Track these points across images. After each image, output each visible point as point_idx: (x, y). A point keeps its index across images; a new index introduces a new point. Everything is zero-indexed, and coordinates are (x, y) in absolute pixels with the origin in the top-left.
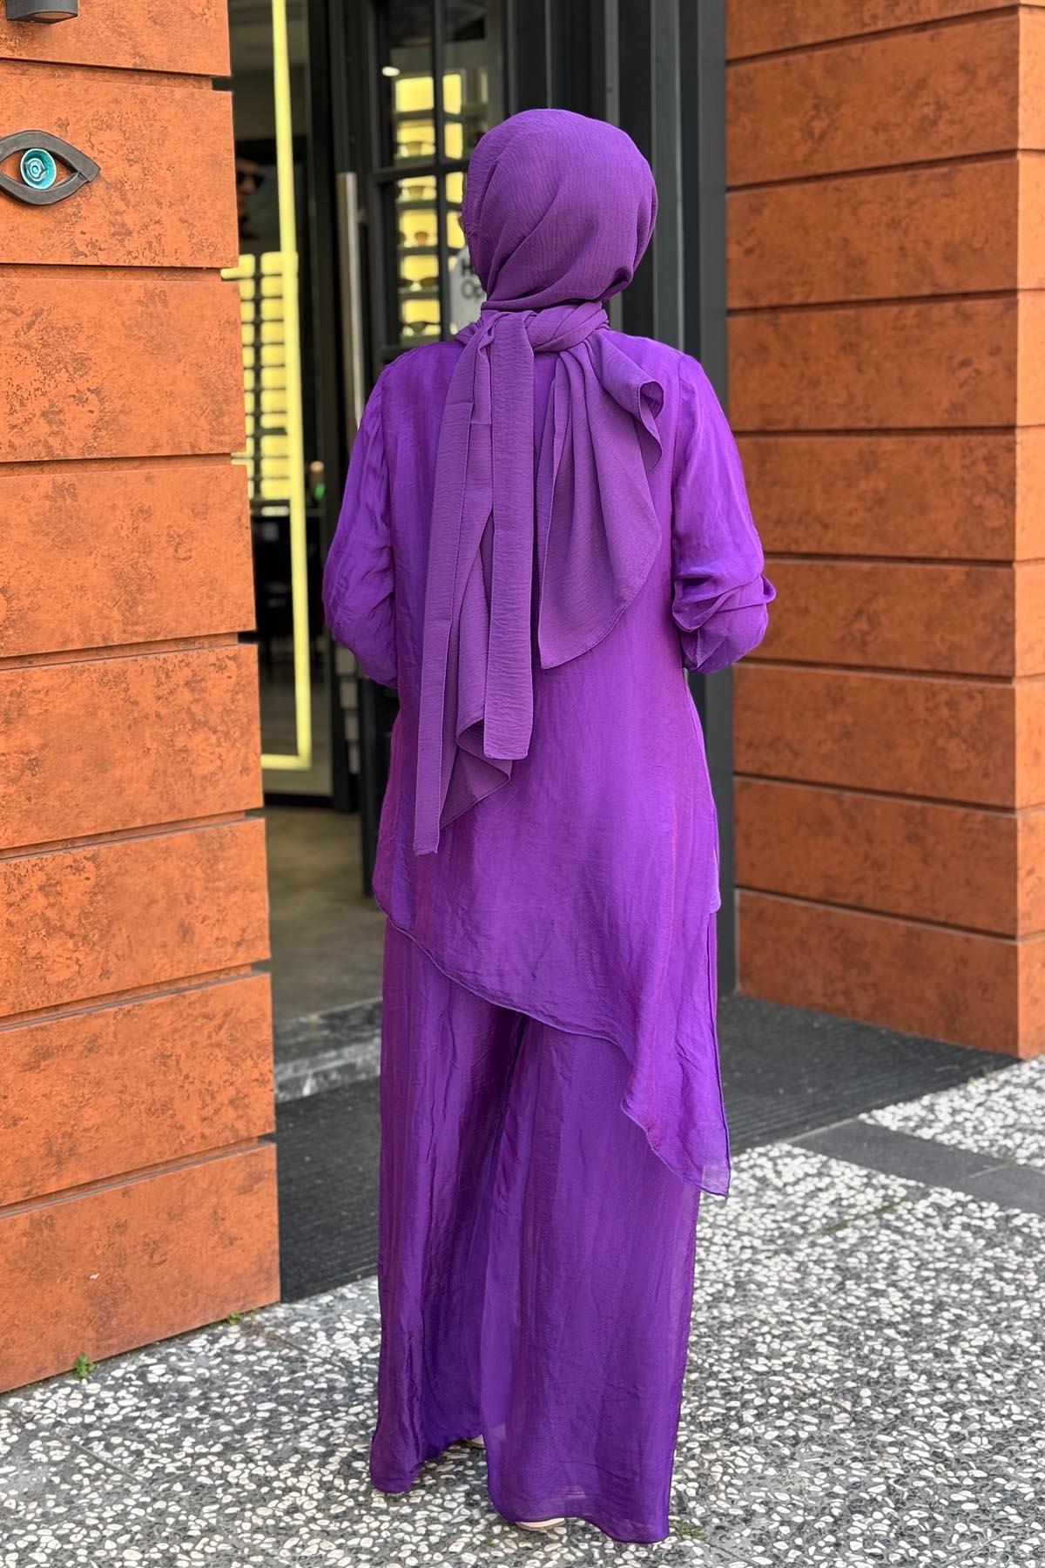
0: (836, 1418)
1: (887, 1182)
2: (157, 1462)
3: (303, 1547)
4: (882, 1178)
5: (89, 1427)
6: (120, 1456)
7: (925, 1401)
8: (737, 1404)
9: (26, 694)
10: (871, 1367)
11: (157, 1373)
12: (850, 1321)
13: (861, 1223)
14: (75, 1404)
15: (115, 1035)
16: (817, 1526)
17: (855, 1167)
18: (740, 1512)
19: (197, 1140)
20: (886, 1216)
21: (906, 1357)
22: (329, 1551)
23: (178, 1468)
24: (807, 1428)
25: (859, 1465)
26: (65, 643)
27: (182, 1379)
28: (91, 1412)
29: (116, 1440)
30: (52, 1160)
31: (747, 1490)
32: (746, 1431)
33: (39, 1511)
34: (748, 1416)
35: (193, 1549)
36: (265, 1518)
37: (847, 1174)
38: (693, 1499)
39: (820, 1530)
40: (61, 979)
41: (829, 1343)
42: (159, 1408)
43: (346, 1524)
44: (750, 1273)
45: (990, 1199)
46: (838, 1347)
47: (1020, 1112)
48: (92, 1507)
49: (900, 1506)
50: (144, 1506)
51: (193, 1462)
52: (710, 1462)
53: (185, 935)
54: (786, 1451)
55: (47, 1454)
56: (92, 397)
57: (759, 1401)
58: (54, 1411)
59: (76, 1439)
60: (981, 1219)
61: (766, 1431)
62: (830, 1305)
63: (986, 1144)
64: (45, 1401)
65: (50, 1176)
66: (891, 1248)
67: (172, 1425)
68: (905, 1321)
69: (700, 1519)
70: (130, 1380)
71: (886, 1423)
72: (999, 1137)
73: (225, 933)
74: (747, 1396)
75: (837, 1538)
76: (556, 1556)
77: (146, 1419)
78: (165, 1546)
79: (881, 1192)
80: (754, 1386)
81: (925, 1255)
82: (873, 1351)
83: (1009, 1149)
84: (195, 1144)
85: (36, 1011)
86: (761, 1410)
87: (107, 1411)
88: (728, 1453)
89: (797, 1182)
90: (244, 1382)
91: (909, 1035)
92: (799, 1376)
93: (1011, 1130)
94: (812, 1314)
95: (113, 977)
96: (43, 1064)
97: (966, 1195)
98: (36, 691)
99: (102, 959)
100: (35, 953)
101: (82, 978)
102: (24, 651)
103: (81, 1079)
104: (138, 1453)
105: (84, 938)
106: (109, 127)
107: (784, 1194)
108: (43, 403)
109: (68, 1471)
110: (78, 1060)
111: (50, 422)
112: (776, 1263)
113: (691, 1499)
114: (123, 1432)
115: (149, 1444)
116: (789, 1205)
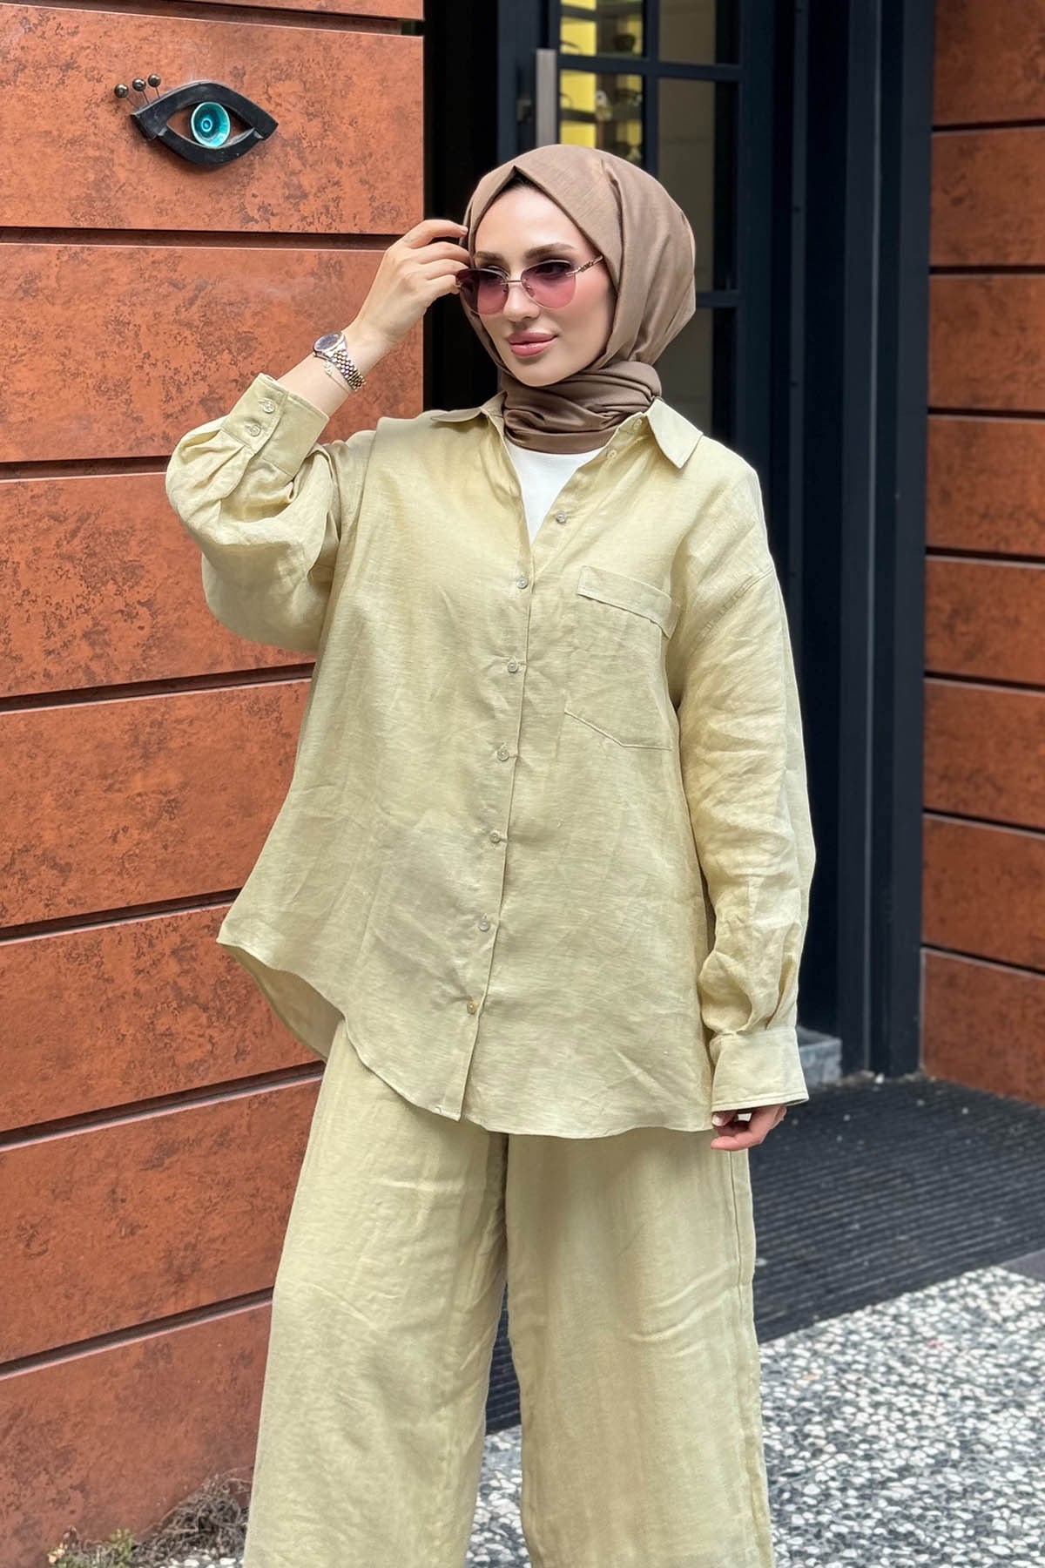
9: (168, 725)
15: (249, 1127)
26: (213, 664)
30: (172, 1277)
40: (192, 1060)
65: (170, 1296)
85: (159, 1098)
95: (249, 1059)
98: (179, 721)
99: (238, 1035)
100: (164, 1028)
101: (215, 1059)
102: (168, 675)
103: (208, 1180)
105: (220, 1012)
106: (289, 77)
107: (1005, 1331)
108: (202, 389)
110: (206, 1156)
111: (208, 411)
112: (1006, 1419)
116: (1012, 1346)
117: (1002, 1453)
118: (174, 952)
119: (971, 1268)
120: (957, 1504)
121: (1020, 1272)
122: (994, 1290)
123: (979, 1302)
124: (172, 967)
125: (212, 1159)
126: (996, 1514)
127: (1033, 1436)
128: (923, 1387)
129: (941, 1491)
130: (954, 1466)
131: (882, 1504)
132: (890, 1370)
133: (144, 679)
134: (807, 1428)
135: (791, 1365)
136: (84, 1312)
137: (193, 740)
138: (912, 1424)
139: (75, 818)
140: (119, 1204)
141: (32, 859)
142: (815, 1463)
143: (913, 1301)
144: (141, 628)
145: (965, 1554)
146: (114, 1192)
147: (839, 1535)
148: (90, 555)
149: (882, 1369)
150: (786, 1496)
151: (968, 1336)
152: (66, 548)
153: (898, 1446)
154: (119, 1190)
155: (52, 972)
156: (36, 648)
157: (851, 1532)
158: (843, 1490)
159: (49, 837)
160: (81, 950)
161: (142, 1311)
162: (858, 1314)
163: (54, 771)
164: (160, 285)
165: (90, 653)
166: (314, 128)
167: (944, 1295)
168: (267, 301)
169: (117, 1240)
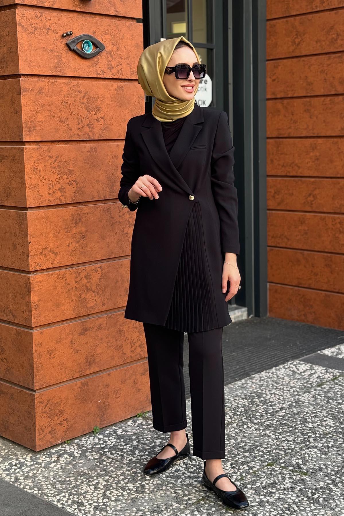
0: (339, 440)
1: (333, 371)
2: (129, 458)
3: (184, 481)
4: (331, 370)
5: (103, 448)
6: (116, 456)
8: (307, 437)
9: (82, 215)
11: (119, 432)
12: (334, 412)
13: (328, 383)
14: (97, 441)
15: (106, 324)
16: (342, 471)
17: (321, 367)
18: (318, 468)
19: (130, 358)
20: (336, 381)
22: (193, 482)
23: (136, 459)
24: (330, 443)
26: (93, 198)
27: (128, 433)
28: (103, 444)
29: (114, 452)
30: (88, 364)
31: (318, 461)
32: (312, 444)
33: (96, 473)
34: (311, 440)
35: (149, 483)
36: (169, 473)
37: (319, 370)
38: (302, 464)
40: (91, 306)
41: (329, 418)
42: (124, 442)
43: (195, 474)
44: (298, 399)
46: (332, 419)
48: (113, 472)
50: (129, 471)
51: (140, 458)
52: (304, 453)
54: (326, 450)
55: (93, 456)
56: (101, 120)
57: (313, 436)
58: (90, 444)
59: (100, 452)
61: (318, 444)
62: (326, 407)
64: (87, 441)
65: (87, 369)
66: (340, 390)
67: (130, 447)
69: (306, 470)
70: (112, 434)
74: (309, 434)
76: (264, 482)
77: (121, 445)
78: (140, 482)
79: (332, 374)
80: (310, 431)
85: (83, 316)
86: (315, 438)
87: (107, 443)
88: (309, 451)
89: (304, 372)
90: (149, 434)
91: (325, 328)
92: (324, 428)
94: (322, 410)
95: (106, 305)
98: (84, 214)
99: (103, 299)
100: (83, 297)
101: (97, 306)
102: (81, 201)
103: (96, 338)
104: (122, 455)
105: (98, 293)
106: (108, 34)
107: (302, 375)
108: (87, 121)
109: (101, 461)
110: (96, 332)
111: (89, 128)
112: (306, 395)
113: (301, 464)
114: (115, 449)
115: (125, 453)
116: (304, 379)
117: (307, 403)
118: (85, 277)
119: (290, 361)
120: (297, 416)
121: (303, 361)
122: (297, 366)
123: (294, 369)
124: (85, 281)
125: (97, 332)
126: (308, 418)
127: (314, 399)
128: (283, 389)
129: (292, 413)
130: (295, 407)
131: (277, 417)
132: (273, 385)
133: (75, 202)
134: (254, 400)
135: (247, 386)
136: (65, 373)
137: (88, 219)
138: (281, 398)
139: (58, 240)
140: (73, 344)
141: (47, 251)
142: (258, 408)
143: (276, 369)
145: (301, 427)
146: (72, 341)
147: (267, 424)
148: (59, 167)
150: (252, 416)
151: (292, 377)
152: (53, 165)
153: (279, 403)
154: (73, 341)
155: (53, 282)
156: (46, 193)
157: (270, 423)
158: (266, 414)
159: (52, 245)
160: (61, 276)
162: (262, 373)
163: (52, 227)
164: (75, 92)
165: (60, 195)
166: (115, 48)
167: (284, 367)
168: (104, 97)
169: (73, 354)
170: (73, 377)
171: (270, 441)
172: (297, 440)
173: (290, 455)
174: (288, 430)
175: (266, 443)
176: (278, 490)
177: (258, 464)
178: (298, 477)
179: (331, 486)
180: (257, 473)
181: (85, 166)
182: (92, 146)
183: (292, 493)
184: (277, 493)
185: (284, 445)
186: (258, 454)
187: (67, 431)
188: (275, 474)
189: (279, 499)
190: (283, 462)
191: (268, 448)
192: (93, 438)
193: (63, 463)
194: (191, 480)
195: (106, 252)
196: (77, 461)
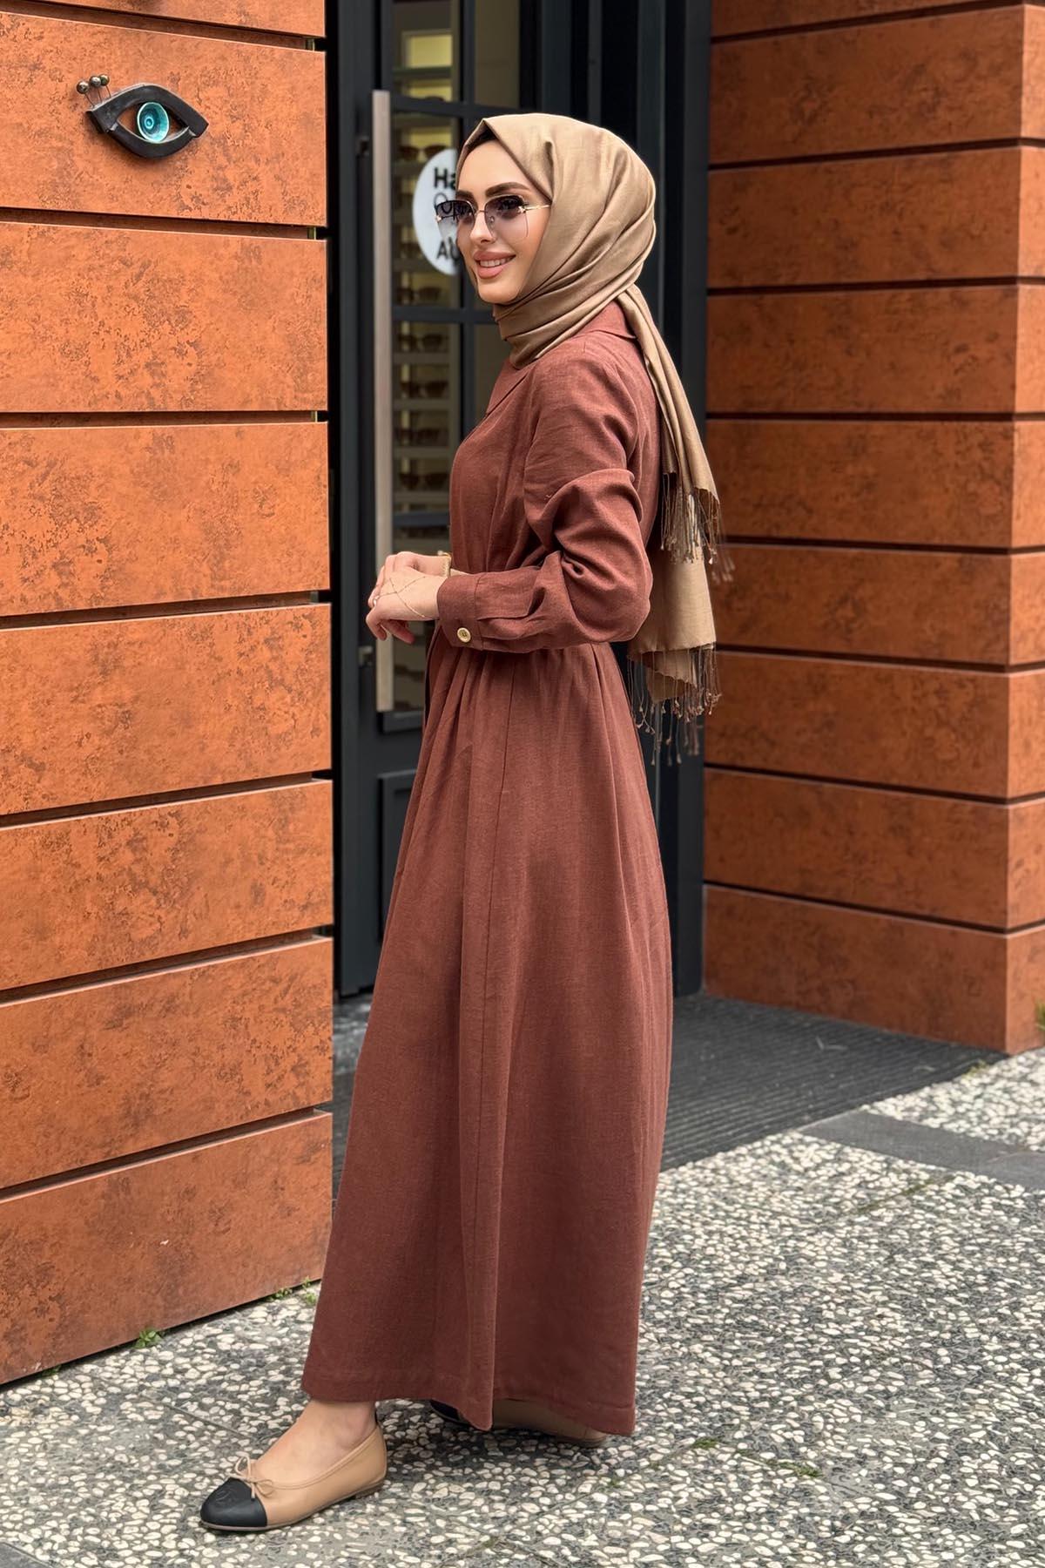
0: (921, 1374)
1: (907, 1166)
2: (256, 1419)
3: (430, 1492)
4: (901, 1163)
5: (176, 1390)
6: (217, 1414)
7: (1002, 1359)
8: (821, 1363)
9: (122, 647)
10: (941, 1329)
11: (226, 1342)
12: (908, 1290)
13: (893, 1203)
14: (154, 1370)
15: (191, 995)
16: (930, 1466)
17: (871, 1153)
18: (852, 1455)
19: (262, 1107)
20: (916, 1197)
21: (973, 1321)
22: (458, 1495)
23: (281, 1424)
24: (895, 1383)
25: (955, 1415)
26: (159, 596)
27: (253, 1346)
28: (173, 1377)
29: (208, 1401)
30: (129, 1121)
31: (852, 1437)
32: (836, 1386)
33: (154, 1463)
34: (834, 1373)
37: (866, 1161)
38: (803, 1445)
39: (933, 1470)
40: (144, 936)
41: (893, 1310)
42: (241, 1371)
43: (466, 1472)
44: (796, 1249)
45: (1015, 1183)
46: (903, 1313)
47: (1020, 1104)
48: (206, 1459)
49: (1004, 1449)
52: (810, 1413)
53: (256, 896)
54: (880, 1403)
55: (141, 1413)
56: (191, 349)
57: (841, 1361)
58: (134, 1376)
59: (166, 1400)
60: (1009, 1199)
61: (856, 1386)
62: (886, 1276)
63: (995, 1132)
64: (121, 1368)
65: (127, 1138)
66: (928, 1226)
67: (260, 1387)
68: (963, 1290)
69: (814, 1462)
70: (202, 1348)
71: (971, 1378)
72: (1007, 1126)
73: (293, 897)
74: (828, 1356)
75: (953, 1476)
76: (684, 1495)
77: (231, 1382)
79: (904, 1176)
80: (831, 1348)
81: (965, 1232)
82: (939, 1316)
83: (1018, 1137)
84: (260, 1110)
85: (120, 969)
86: (846, 1368)
87: (188, 1375)
88: (823, 1405)
89: (817, 1167)
91: (890, 1032)
92: (873, 1339)
93: (1015, 1120)
94: (869, 1284)
95: (191, 936)
96: (125, 1022)
97: (990, 1178)
98: (131, 644)
99: (181, 917)
100: (121, 908)
101: (163, 936)
102: (122, 603)
103: (158, 1039)
104: (237, 1413)
105: (166, 895)
106: (216, 83)
107: (809, 1178)
108: (147, 355)
109: (169, 1429)
110: (157, 1019)
111: (153, 374)
112: (820, 1240)
113: (800, 1445)
114: (212, 1393)
115: (244, 1404)
116: (816, 1189)
117: (823, 1264)
118: (129, 843)
119: (773, 1133)
120: (791, 1301)
121: (813, 1135)
122: (794, 1148)
123: (783, 1158)
124: (127, 856)
125: (161, 1022)
126: (824, 1306)
127: (845, 1251)
128: (747, 1219)
129: (776, 1292)
130: (783, 1274)
131: (728, 1302)
132: (716, 1207)
133: (102, 606)
134: (657, 1251)
136: (59, 1149)
137: (142, 660)
138: (742, 1245)
139: (48, 724)
140: (86, 1057)
141: (12, 759)
142: (666, 1275)
143: (727, 1159)
144: (100, 561)
145: (803, 1335)
146: (82, 1047)
147: (697, 1326)
148: (57, 497)
149: (710, 1207)
151: (777, 1182)
152: (37, 489)
153: (734, 1261)
154: (87, 1047)
155: (30, 856)
156: (15, 576)
157: (707, 1323)
158: (694, 1294)
159: (27, 740)
160: (53, 838)
161: (107, 1149)
162: (682, 1169)
163: (30, 683)
164: (112, 262)
165: (58, 582)
166: (237, 128)
167: (752, 1153)
168: (199, 280)
169: (85, 1088)
170: (81, 1161)
171: (703, 1376)
172: (790, 1372)
173: (768, 1416)
174: (760, 1343)
175: (691, 1382)
176: (727, 1518)
177: (666, 1443)
178: (790, 1483)
179: (892, 1509)
180: (662, 1468)
181: (138, 493)
182: (160, 433)
183: (772, 1529)
184: (723, 1527)
185: (748, 1386)
186: (664, 1414)
187: (58, 1336)
188: (718, 1472)
189: (729, 1545)
190: (746, 1438)
191: (700, 1395)
192: (140, 1357)
193: (49, 1431)
194: (455, 1488)
195: (197, 766)
196: (93, 1427)
